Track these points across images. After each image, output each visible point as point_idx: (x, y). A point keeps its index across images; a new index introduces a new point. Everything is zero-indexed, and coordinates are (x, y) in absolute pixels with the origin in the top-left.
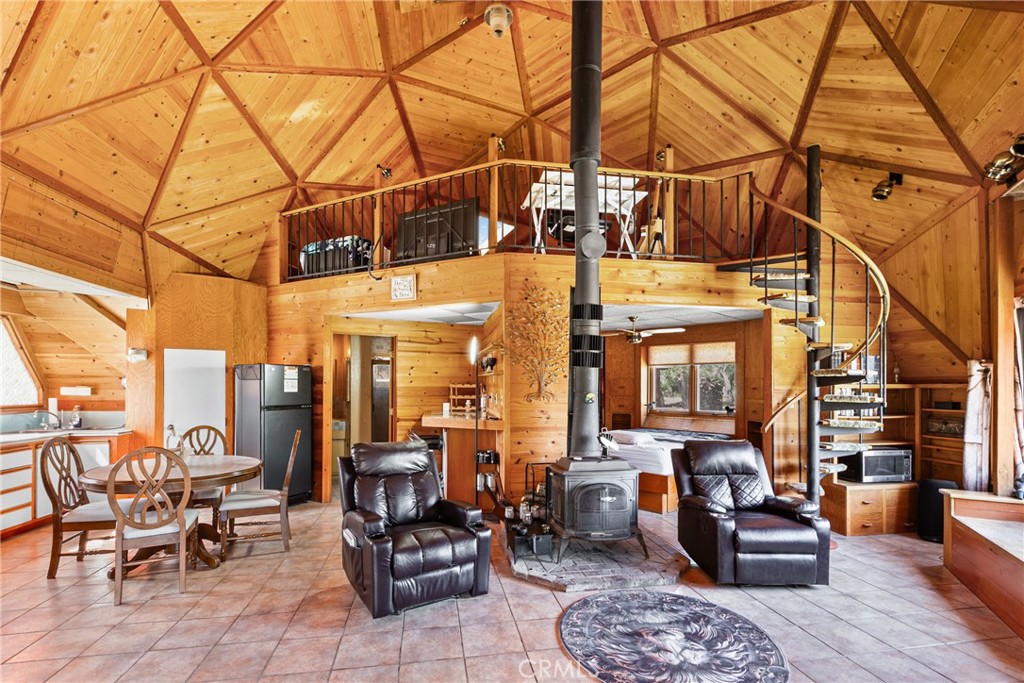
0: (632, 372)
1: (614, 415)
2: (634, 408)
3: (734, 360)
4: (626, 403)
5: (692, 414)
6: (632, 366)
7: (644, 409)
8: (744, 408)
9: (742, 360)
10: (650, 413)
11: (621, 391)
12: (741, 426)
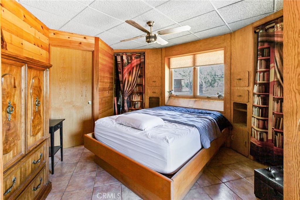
0: (160, 72)
1: (150, 98)
2: (161, 94)
3: (223, 62)
4: (157, 91)
5: (195, 97)
6: (160, 69)
7: (167, 95)
8: (230, 92)
9: (229, 60)
10: (171, 96)
11: (154, 84)
12: (228, 106)
